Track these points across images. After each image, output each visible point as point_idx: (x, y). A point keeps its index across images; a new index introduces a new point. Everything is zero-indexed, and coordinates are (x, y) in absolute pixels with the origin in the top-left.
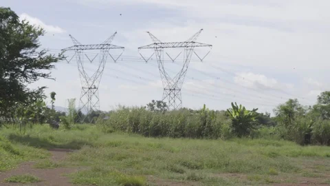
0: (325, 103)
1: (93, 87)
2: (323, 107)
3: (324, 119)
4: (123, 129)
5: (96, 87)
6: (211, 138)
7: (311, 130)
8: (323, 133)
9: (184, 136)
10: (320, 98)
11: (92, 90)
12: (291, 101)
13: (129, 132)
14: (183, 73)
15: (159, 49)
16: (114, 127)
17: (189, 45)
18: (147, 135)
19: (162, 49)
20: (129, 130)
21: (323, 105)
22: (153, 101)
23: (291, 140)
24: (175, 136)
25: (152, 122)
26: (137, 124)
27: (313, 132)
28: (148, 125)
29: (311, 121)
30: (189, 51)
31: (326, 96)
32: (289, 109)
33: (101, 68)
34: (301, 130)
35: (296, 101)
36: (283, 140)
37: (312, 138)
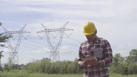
0: (133, 55)
1: (15, 52)
2: (132, 57)
3: (134, 62)
4: (37, 71)
5: (17, 52)
6: (80, 74)
7: (128, 68)
8: (133, 69)
9: (67, 73)
10: (130, 53)
11: (15, 54)
12: (117, 54)
13: (40, 72)
14: (59, 44)
15: (47, 32)
16: (33, 70)
17: (62, 30)
18: (49, 73)
19: (49, 32)
20: (41, 71)
21: (132, 56)
22: (44, 58)
23: (118, 73)
24: (63, 73)
25: (52, 67)
26: (44, 68)
27: (129, 69)
28: (49, 69)
29: (127, 64)
30: (62, 33)
31: (134, 52)
32: (117, 58)
33: (19, 43)
34: (123, 68)
35: (119, 54)
36: (115, 73)
37: (129, 72)
